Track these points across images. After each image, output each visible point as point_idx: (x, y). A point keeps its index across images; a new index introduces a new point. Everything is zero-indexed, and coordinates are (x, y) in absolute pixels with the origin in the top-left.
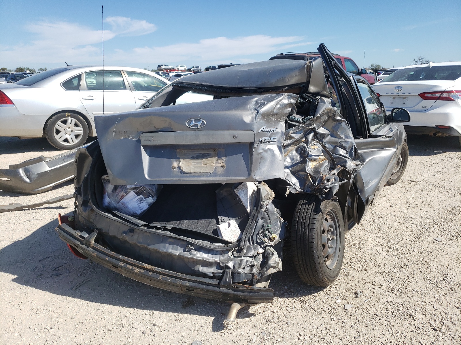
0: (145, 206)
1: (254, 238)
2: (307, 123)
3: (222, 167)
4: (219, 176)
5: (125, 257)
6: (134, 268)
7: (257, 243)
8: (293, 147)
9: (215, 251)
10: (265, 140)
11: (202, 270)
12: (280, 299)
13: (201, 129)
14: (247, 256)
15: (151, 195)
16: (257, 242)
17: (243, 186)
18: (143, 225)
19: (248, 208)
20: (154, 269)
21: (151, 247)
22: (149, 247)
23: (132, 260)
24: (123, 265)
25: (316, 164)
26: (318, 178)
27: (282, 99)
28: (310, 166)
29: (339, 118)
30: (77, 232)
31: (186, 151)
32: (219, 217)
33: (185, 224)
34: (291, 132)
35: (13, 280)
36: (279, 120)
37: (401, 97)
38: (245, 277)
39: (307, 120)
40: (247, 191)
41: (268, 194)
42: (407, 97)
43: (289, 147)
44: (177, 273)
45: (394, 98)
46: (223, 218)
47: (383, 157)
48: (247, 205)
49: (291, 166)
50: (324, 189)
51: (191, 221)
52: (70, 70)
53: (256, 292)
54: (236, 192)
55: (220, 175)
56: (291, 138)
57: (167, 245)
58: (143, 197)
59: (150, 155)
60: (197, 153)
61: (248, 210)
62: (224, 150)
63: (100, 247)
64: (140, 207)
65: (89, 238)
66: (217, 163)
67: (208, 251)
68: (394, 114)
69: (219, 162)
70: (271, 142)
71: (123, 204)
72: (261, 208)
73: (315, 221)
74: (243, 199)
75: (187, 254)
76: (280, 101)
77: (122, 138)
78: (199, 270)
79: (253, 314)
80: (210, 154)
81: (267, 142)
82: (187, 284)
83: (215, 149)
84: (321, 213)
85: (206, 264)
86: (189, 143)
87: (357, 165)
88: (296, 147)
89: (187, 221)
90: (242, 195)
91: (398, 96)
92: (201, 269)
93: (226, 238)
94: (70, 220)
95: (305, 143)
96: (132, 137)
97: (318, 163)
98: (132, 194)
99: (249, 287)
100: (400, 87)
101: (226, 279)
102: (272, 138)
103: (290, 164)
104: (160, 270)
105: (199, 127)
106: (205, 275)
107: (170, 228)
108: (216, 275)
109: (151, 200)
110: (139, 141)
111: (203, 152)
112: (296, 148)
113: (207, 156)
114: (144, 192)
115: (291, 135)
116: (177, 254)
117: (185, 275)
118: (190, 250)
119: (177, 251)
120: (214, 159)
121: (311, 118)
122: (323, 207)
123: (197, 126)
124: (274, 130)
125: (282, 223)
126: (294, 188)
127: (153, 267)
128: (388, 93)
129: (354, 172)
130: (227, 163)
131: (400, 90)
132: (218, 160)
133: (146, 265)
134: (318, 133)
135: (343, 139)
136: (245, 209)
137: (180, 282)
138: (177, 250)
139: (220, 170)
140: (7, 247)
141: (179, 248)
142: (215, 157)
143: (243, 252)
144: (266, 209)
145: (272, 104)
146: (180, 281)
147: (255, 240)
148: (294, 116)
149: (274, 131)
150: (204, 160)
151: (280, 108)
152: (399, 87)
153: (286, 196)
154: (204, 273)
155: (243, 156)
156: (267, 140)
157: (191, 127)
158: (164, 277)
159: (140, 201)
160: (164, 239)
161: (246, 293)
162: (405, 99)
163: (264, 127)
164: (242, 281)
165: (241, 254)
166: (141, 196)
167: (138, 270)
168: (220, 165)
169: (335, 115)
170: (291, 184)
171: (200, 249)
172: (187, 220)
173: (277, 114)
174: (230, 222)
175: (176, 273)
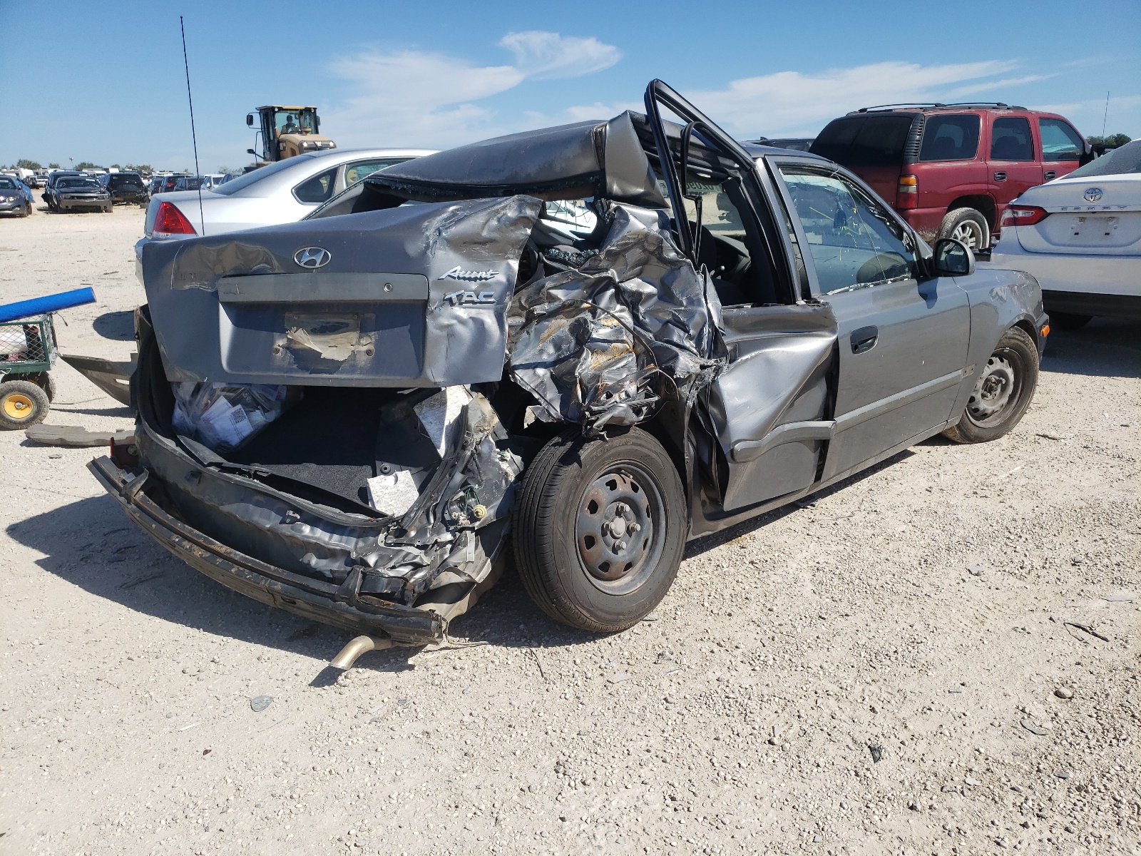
0: (245, 428)
1: (439, 510)
2: (586, 265)
3: (368, 352)
4: (361, 373)
5: (186, 526)
6: (195, 547)
7: (443, 521)
8: (564, 321)
9: (348, 529)
10: (460, 297)
11: (316, 564)
12: (490, 647)
13: (323, 270)
14: (413, 545)
15: (262, 406)
16: (443, 517)
17: (438, 399)
18: (211, 464)
19: (439, 448)
20: (231, 553)
21: (226, 508)
22: (221, 508)
23: (198, 532)
24: (177, 540)
25: (605, 360)
26: (591, 389)
27: (504, 208)
28: (589, 363)
29: (672, 255)
30: (123, 473)
31: (302, 316)
32: (378, 463)
33: (306, 473)
34: (548, 284)
35: (38, 562)
36: (503, 254)
37: (1101, 218)
38: (388, 584)
39: (586, 260)
40: (444, 412)
41: (484, 420)
42: (1118, 218)
43: (550, 319)
44: (269, 565)
45: (1082, 219)
46: (386, 465)
47: (794, 353)
48: (440, 442)
49: (554, 364)
50: (587, 413)
51: (321, 467)
52: (314, 160)
53: (399, 617)
54: (416, 410)
55: (362, 370)
56: (552, 299)
57: (251, 506)
58: (242, 410)
59: (236, 322)
60: (323, 320)
61: (442, 451)
62: (373, 316)
63: (151, 505)
64: (236, 429)
65: (134, 485)
66: (359, 343)
67: (332, 527)
68: (943, 257)
69: (363, 341)
70: (481, 303)
71: (207, 420)
72: (464, 448)
73: (557, 480)
74: (431, 429)
75: (286, 529)
76: (497, 212)
77: (187, 287)
78: (309, 564)
79: (411, 667)
80: (347, 325)
81: (467, 302)
82: (278, 586)
83: (357, 314)
84: (576, 464)
85: (324, 552)
86: (300, 299)
87: (703, 367)
88: (572, 320)
89: (313, 466)
90: (430, 419)
91: (1093, 215)
92: (314, 561)
93: (380, 507)
94: (131, 453)
95: (590, 311)
96: (205, 285)
97: (609, 357)
98: (222, 402)
99: (389, 605)
100: (1097, 191)
101: (349, 585)
102: (482, 294)
103: (552, 359)
104: (239, 555)
105: (317, 266)
106: (318, 575)
107: (265, 475)
108: (336, 575)
109: (259, 417)
110: (215, 294)
111: (333, 320)
112: (571, 322)
113: (342, 328)
114: (247, 399)
115: (551, 291)
116: (268, 526)
117: (280, 570)
118: (294, 521)
119: (267, 520)
120: (354, 336)
121: (595, 255)
122: (586, 453)
123: (313, 262)
124: (488, 276)
125: (509, 484)
126: (547, 410)
127: (229, 550)
128: (1066, 208)
129: (697, 382)
130: (377, 344)
131: (1098, 197)
132: (360, 337)
133: (218, 546)
134: (625, 291)
135: (682, 305)
136: (433, 448)
137: (265, 583)
138: (268, 518)
139: (363, 360)
140: (69, 505)
141: (273, 514)
142: (354, 330)
143: (408, 536)
144: (474, 451)
145: (479, 219)
146: (267, 580)
147: (439, 515)
148: (557, 249)
149: (486, 279)
150: (333, 336)
151: (497, 229)
152: (1094, 191)
153: (526, 426)
154: (318, 570)
155: (410, 331)
156: (465, 298)
157: (302, 264)
158: (241, 569)
159: (237, 417)
160: (247, 494)
161: (380, 617)
162: (1110, 223)
163: (459, 268)
164: (379, 591)
165: (403, 540)
166: (239, 406)
167: (198, 552)
168: (365, 348)
169: (662, 248)
170: (542, 401)
171: (315, 521)
172: (313, 464)
173: (492, 241)
174: (400, 474)
175: (266, 564)
